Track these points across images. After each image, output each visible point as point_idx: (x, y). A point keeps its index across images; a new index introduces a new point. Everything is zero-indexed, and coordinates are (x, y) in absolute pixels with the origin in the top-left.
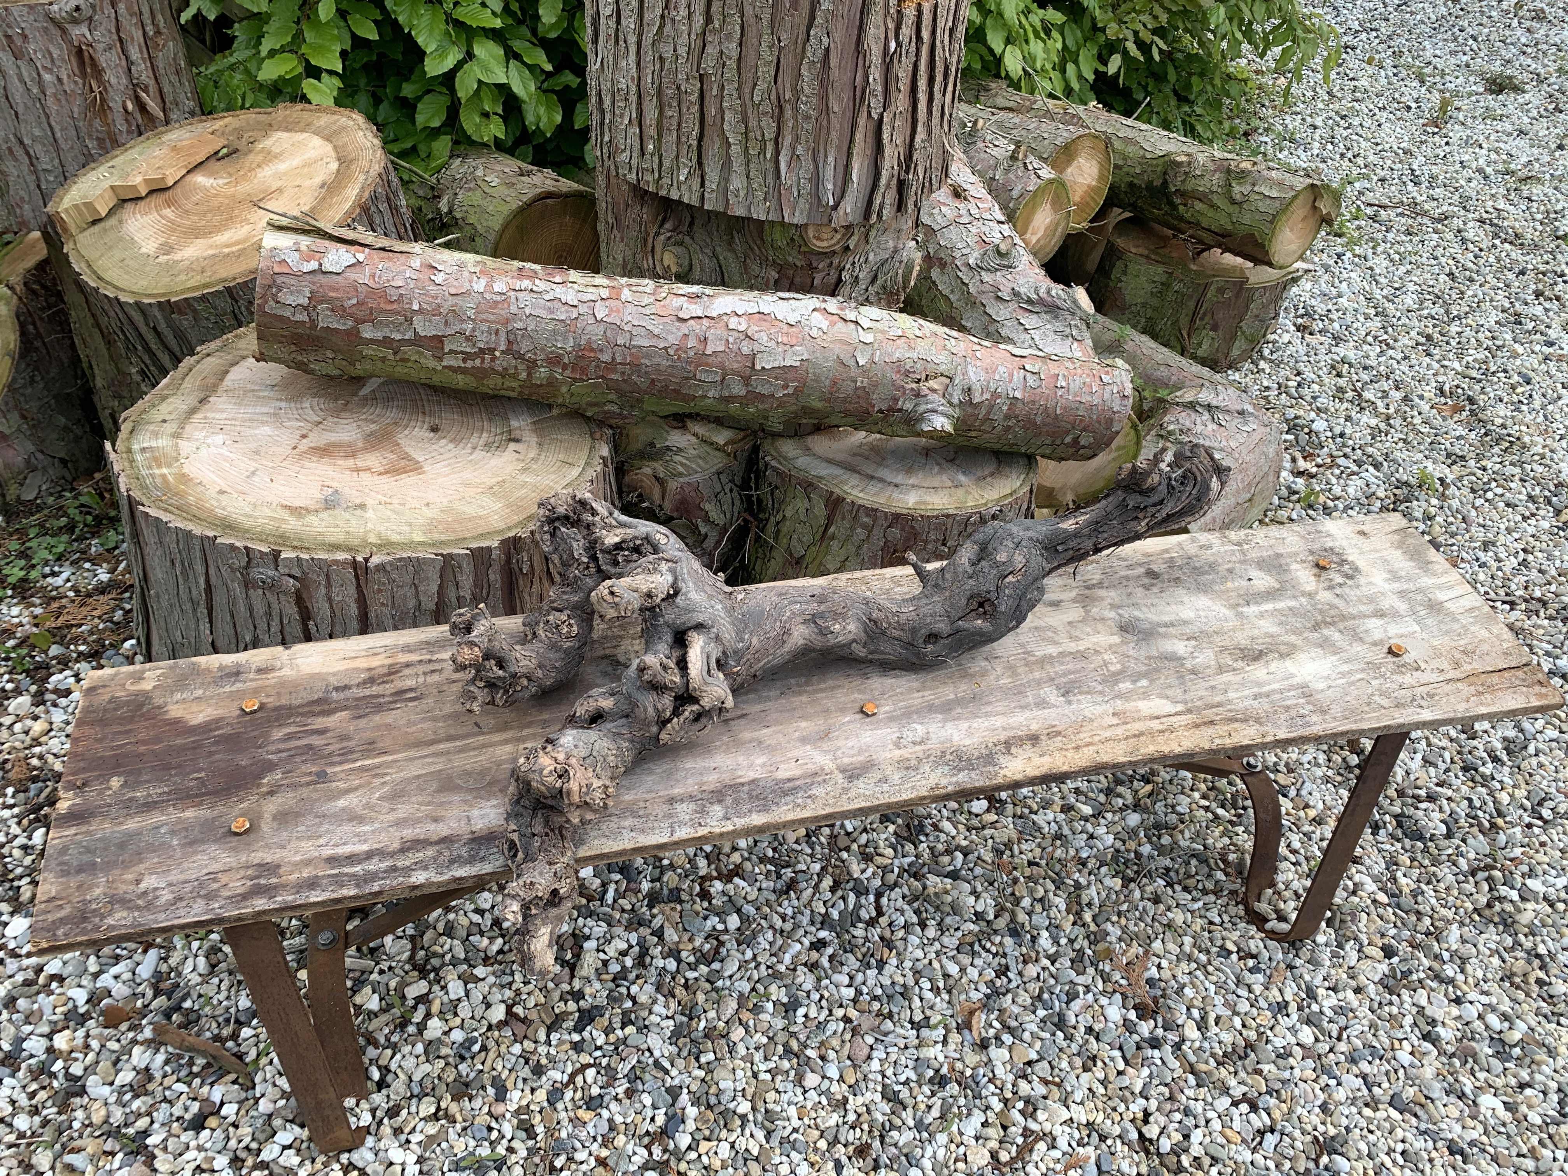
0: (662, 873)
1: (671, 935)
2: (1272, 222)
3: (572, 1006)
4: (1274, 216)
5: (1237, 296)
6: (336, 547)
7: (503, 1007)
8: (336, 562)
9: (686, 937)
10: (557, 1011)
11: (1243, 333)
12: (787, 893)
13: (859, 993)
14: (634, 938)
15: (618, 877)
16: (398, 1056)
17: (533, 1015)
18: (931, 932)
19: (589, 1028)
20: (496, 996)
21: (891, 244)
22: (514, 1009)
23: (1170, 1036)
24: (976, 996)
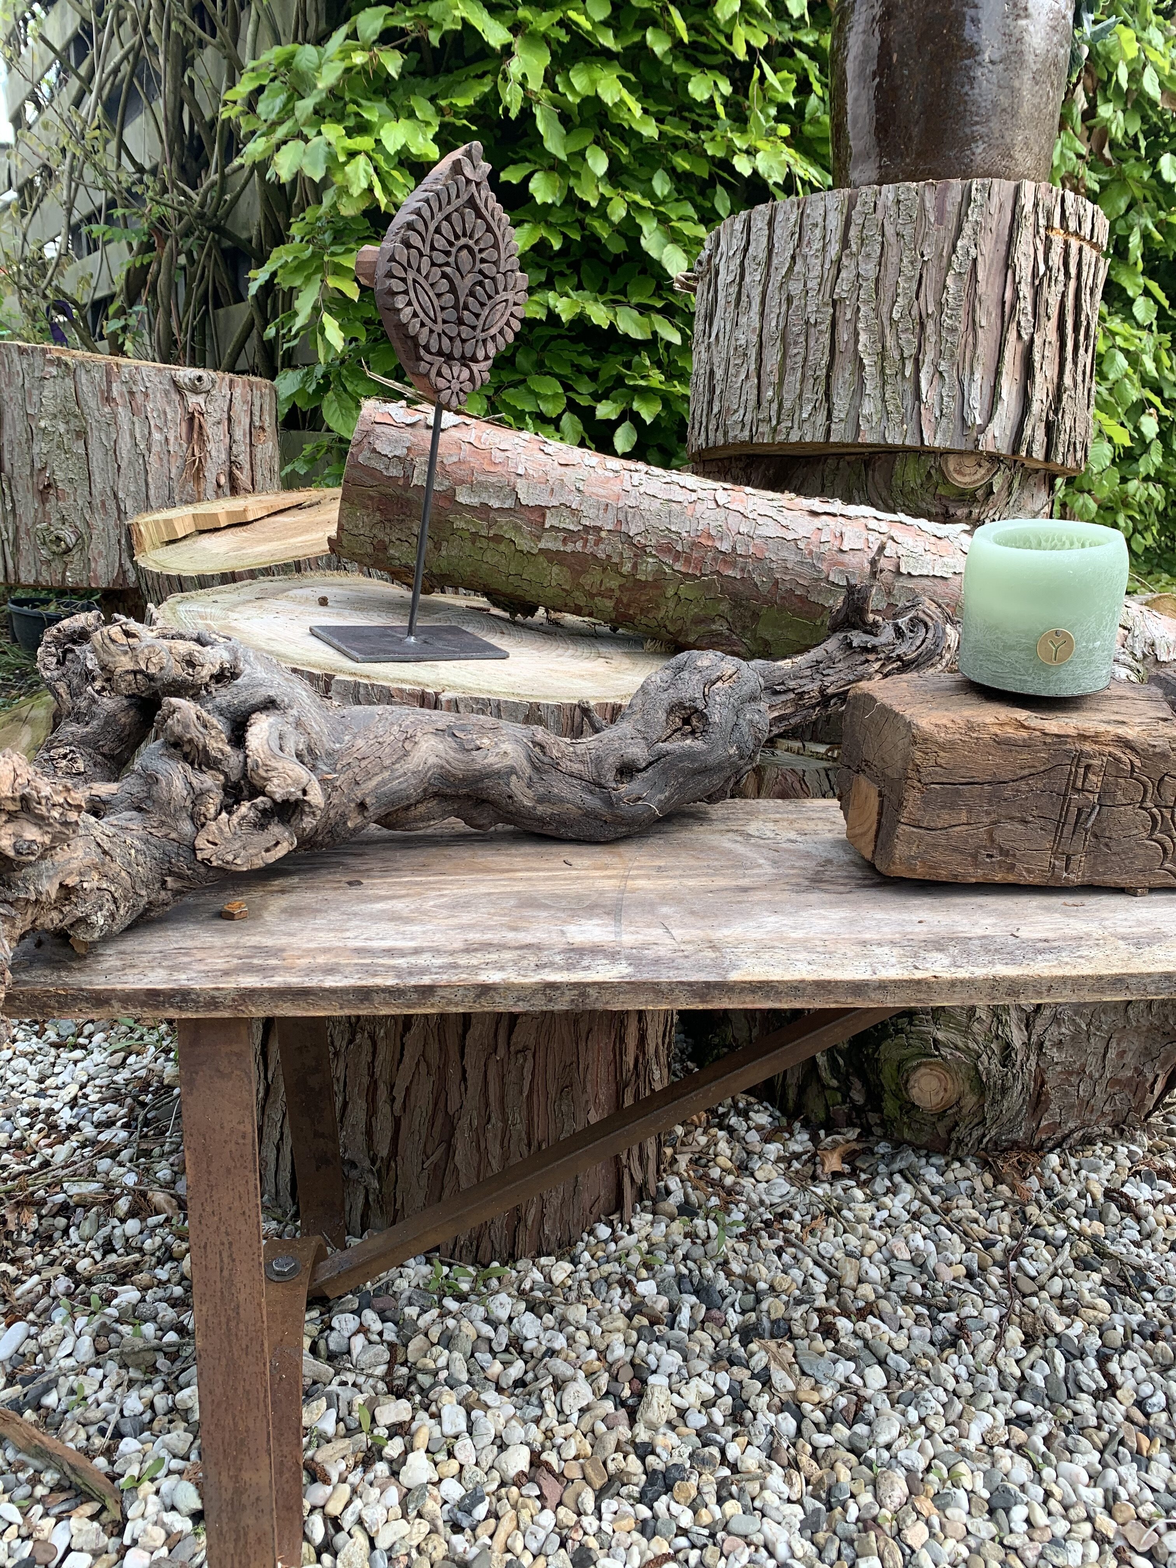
0: (758, 1301)
1: (782, 1379)
3: (634, 1464)
7: (525, 1452)
9: (807, 1383)
10: (611, 1467)
12: (954, 1345)
14: (724, 1381)
15: (693, 1299)
16: (358, 1503)
17: (573, 1471)
19: (664, 1498)
20: (517, 1433)
22: (544, 1456)
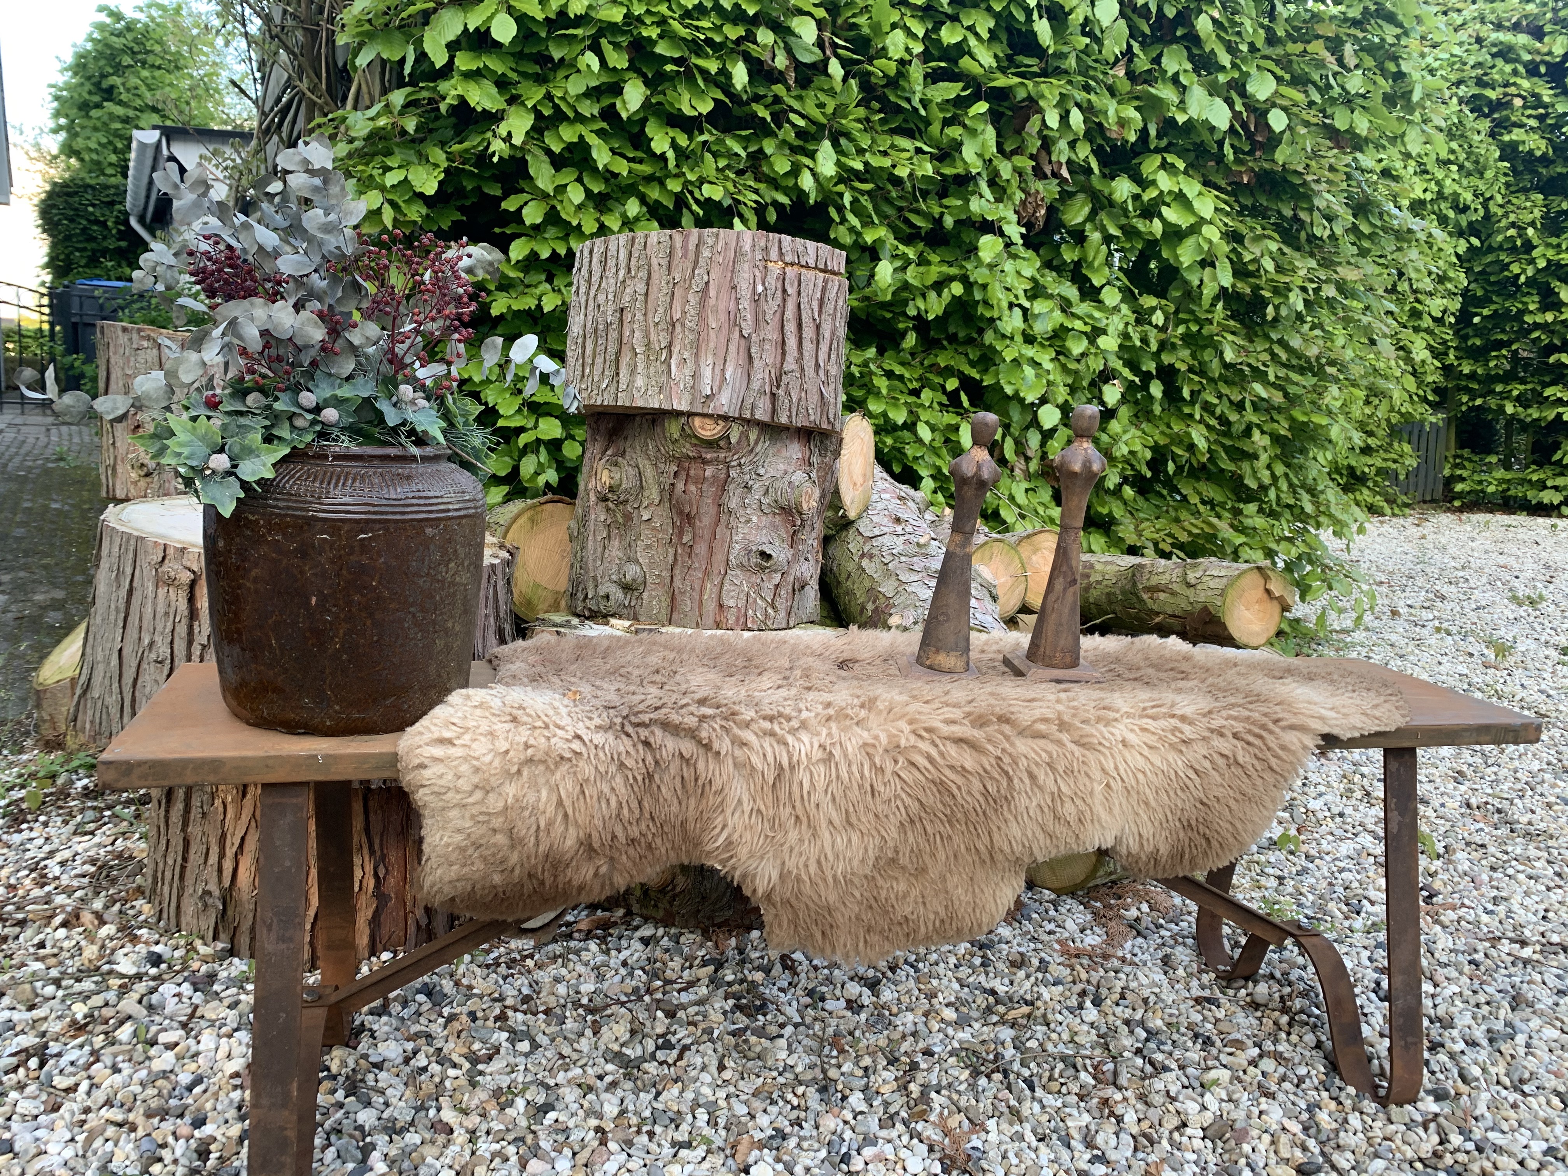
2: (1222, 596)
4: (1223, 590)
13: (624, 1111)
18: (727, 1075)
21: (782, 467)
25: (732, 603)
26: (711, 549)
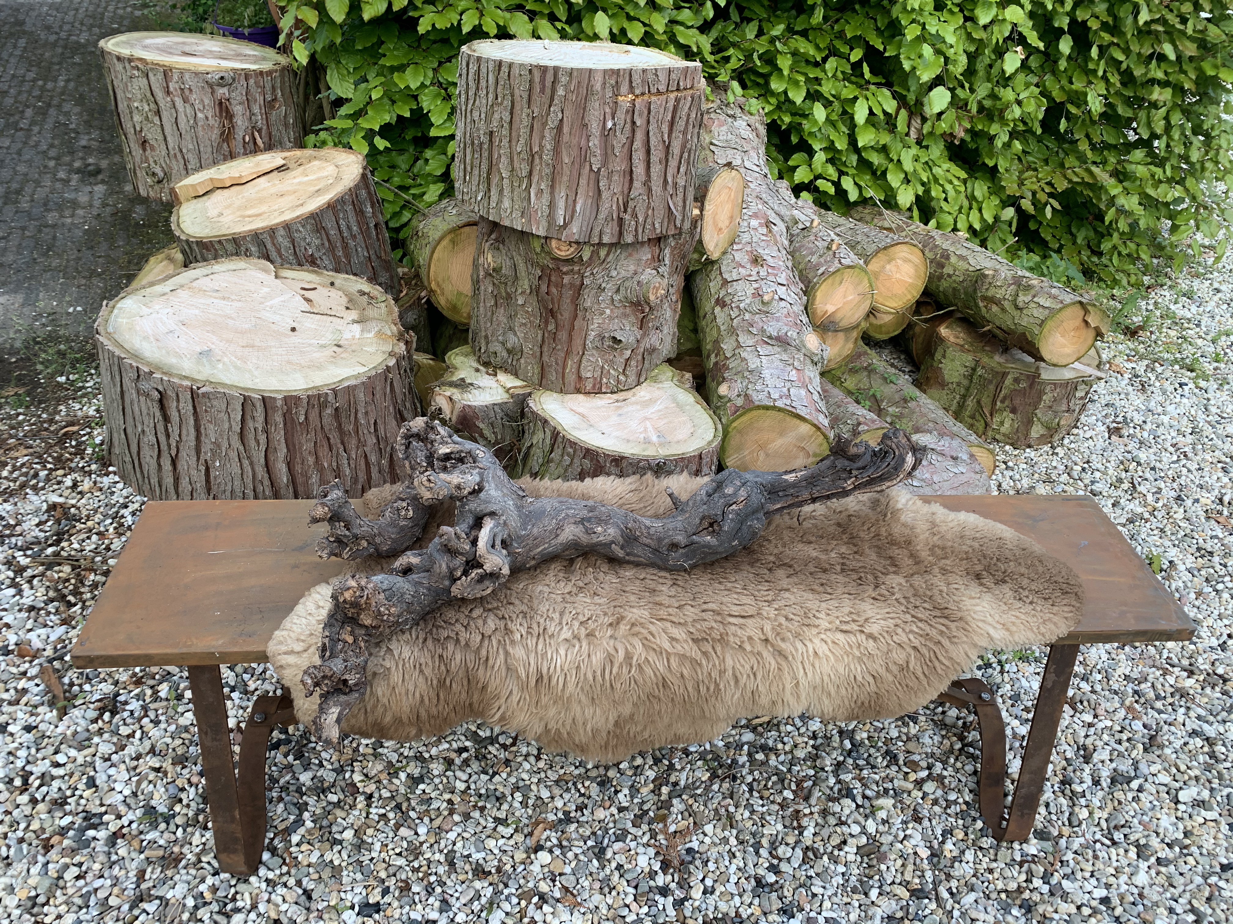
2: (1040, 326)
4: (1043, 321)
5: (1031, 386)
6: (186, 378)
8: (181, 386)
11: (1039, 419)
13: (469, 788)
18: (541, 764)
21: (632, 268)
23: (677, 892)
24: (551, 817)
25: (589, 375)
26: (570, 335)
